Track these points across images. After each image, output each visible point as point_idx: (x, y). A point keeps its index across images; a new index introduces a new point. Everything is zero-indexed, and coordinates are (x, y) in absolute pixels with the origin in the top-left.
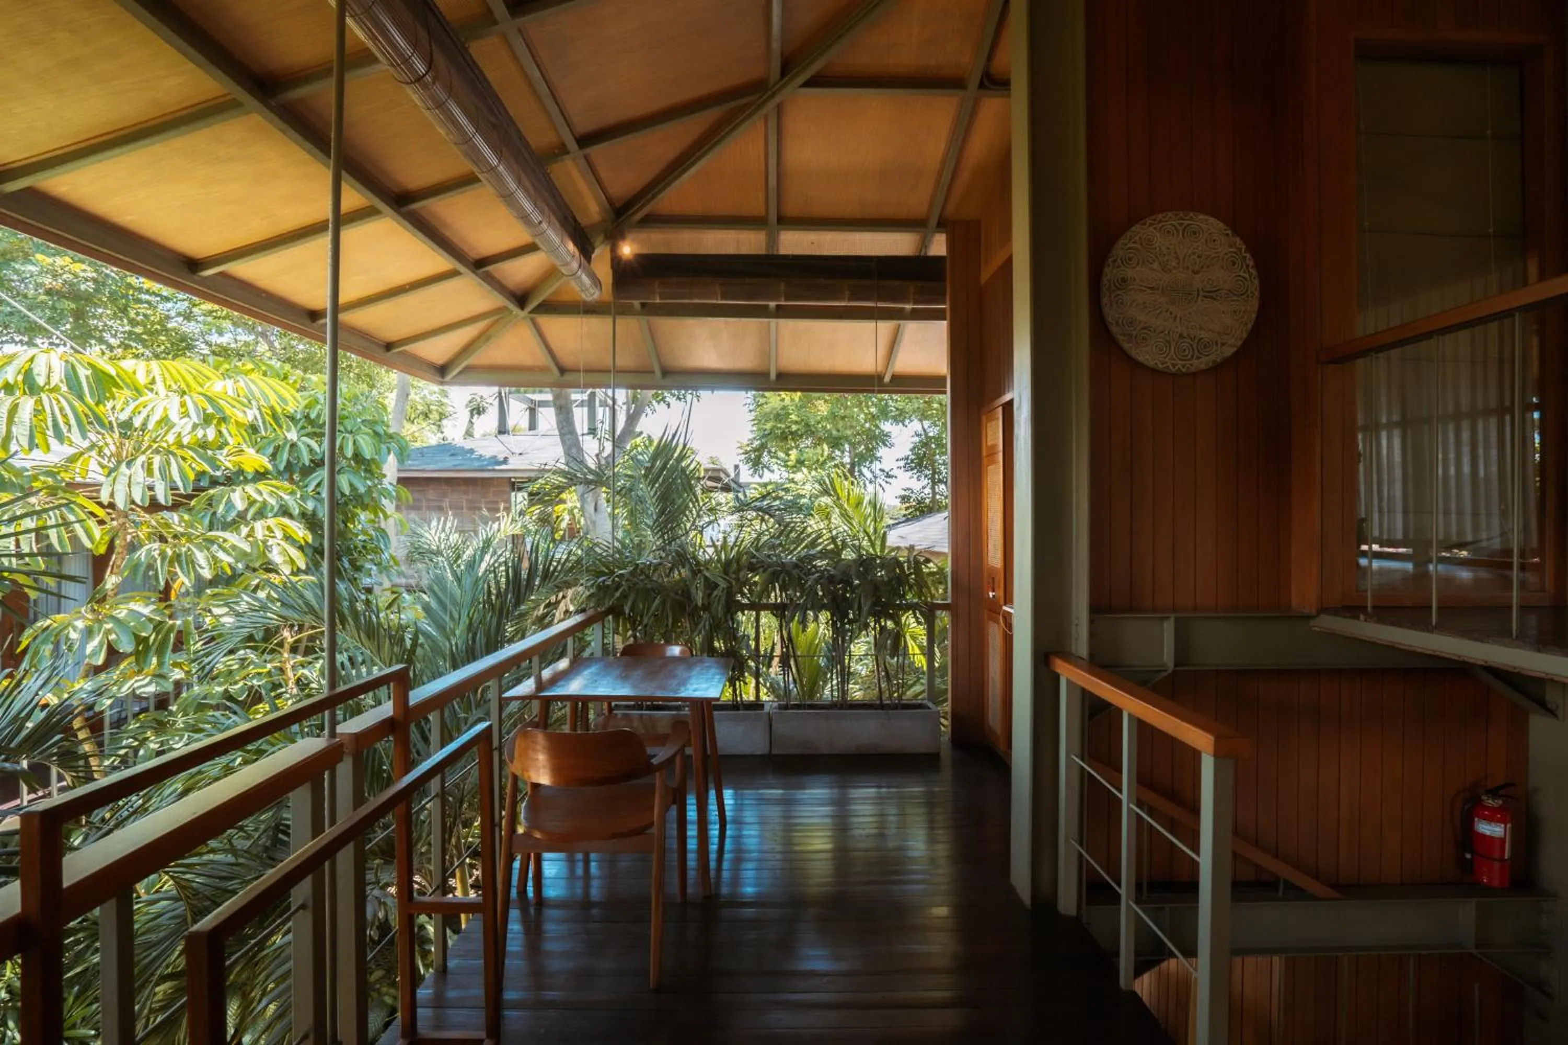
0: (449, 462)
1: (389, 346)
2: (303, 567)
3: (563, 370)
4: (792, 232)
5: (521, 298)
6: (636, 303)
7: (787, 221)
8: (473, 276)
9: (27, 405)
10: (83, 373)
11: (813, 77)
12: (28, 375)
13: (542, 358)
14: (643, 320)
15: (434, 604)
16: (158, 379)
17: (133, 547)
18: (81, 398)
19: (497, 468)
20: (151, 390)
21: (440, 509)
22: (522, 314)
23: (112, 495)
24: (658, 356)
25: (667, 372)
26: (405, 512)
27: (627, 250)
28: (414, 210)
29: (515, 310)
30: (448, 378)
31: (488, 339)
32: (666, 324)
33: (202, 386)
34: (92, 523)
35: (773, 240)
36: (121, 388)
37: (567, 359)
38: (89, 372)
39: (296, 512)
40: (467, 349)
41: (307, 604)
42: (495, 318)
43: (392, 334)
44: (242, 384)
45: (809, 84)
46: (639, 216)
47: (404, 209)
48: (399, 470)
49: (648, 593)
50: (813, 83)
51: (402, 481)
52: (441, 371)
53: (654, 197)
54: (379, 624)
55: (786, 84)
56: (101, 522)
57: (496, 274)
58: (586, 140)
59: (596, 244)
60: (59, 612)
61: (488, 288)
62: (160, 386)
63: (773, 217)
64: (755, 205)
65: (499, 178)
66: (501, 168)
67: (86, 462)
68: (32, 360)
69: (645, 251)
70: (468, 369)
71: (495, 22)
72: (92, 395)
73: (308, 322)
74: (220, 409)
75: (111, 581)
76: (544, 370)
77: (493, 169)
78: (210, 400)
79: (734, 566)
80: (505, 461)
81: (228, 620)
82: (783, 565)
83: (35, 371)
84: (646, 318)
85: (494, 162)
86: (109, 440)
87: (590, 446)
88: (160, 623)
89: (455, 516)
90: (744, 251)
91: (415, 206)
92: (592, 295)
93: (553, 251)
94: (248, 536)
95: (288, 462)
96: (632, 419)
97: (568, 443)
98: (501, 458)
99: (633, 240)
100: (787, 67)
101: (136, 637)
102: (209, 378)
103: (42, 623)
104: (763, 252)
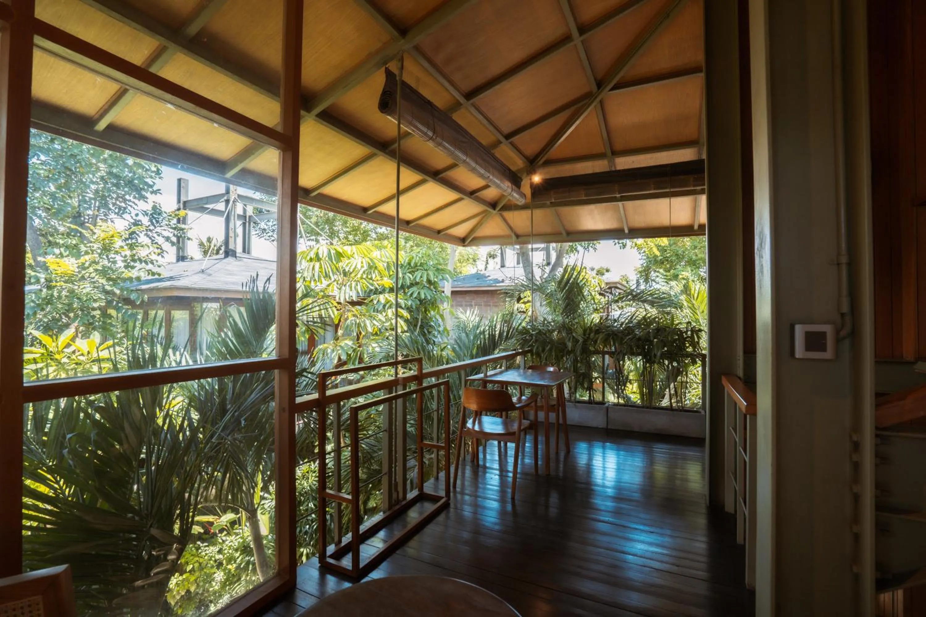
0: (476, 282)
1: (439, 232)
2: (384, 321)
3: (518, 236)
4: (621, 158)
5: (493, 205)
6: (548, 202)
7: (616, 153)
8: (470, 199)
9: (317, 265)
10: (333, 252)
11: (615, 85)
12: (317, 254)
13: (507, 231)
14: (553, 209)
15: (457, 349)
16: (356, 253)
17: (346, 319)
18: (332, 262)
19: (498, 285)
20: (353, 257)
21: (471, 306)
22: (494, 212)
23: (339, 298)
24: (563, 226)
25: (569, 233)
26: (455, 307)
27: (537, 179)
28: (442, 177)
29: (491, 210)
30: (466, 244)
31: (481, 225)
32: (565, 210)
33: (369, 254)
34: (334, 309)
35: (613, 163)
36: (344, 257)
37: (520, 231)
38: (334, 252)
39: (403, 306)
40: (472, 230)
41: (405, 343)
42: (484, 215)
43: (440, 227)
44: (383, 253)
45: (613, 89)
46: (541, 162)
47: (437, 178)
48: (452, 287)
49: (544, 344)
50: (616, 87)
51: (453, 293)
52: (463, 241)
53: (548, 151)
54: (433, 354)
55: (601, 91)
56: (338, 310)
57: (481, 196)
58: (508, 137)
59: (523, 178)
60: (324, 343)
61: (477, 203)
62: (356, 256)
63: (609, 152)
64: (599, 148)
65: (468, 164)
66: (468, 160)
67: (333, 287)
68: (318, 249)
69: (548, 177)
70: (475, 239)
71: (461, 104)
72: (335, 260)
73: (406, 226)
74: (374, 263)
75: (340, 332)
76: (508, 237)
77: (464, 161)
78: (371, 260)
79: (588, 331)
80: (503, 281)
81: (378, 349)
82: (612, 331)
83: (319, 253)
84: (554, 208)
85: (465, 158)
86: (340, 278)
87: (537, 273)
88: (356, 349)
89: (478, 309)
90: (597, 170)
91: (441, 176)
92: (521, 201)
93: (498, 186)
94: (386, 316)
95: (402, 284)
96: (559, 257)
97: (527, 271)
98: (501, 279)
99: (540, 174)
100: (600, 84)
101: (347, 353)
102: (372, 251)
103: (320, 347)
104: (608, 170)
